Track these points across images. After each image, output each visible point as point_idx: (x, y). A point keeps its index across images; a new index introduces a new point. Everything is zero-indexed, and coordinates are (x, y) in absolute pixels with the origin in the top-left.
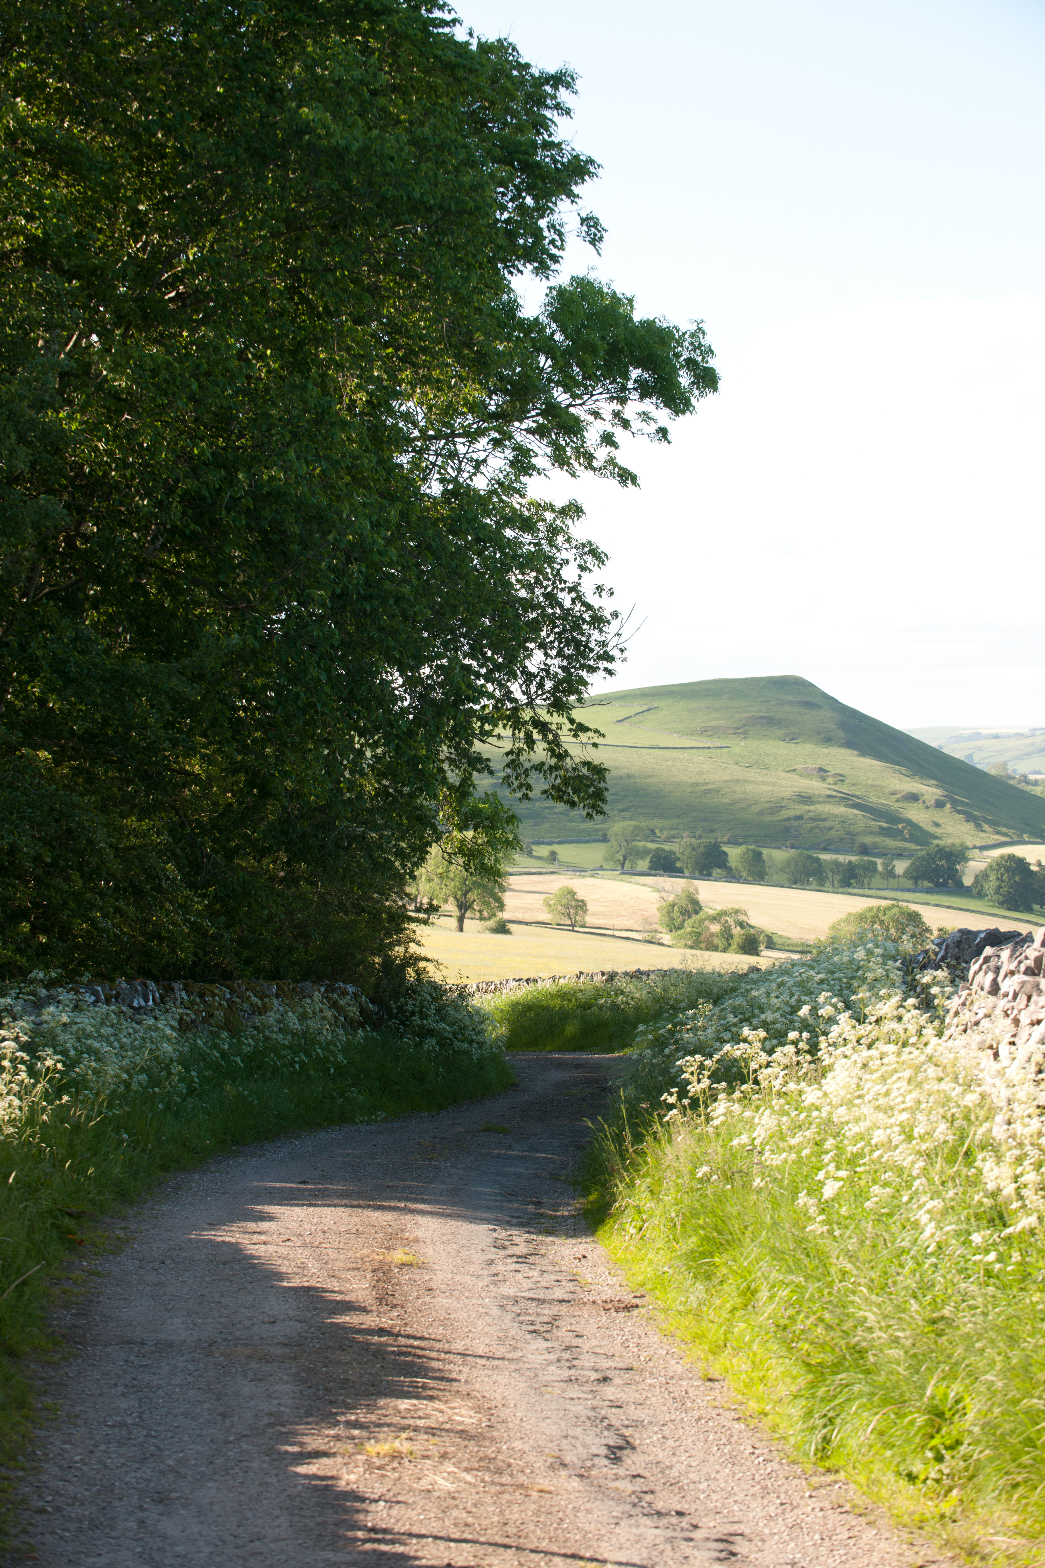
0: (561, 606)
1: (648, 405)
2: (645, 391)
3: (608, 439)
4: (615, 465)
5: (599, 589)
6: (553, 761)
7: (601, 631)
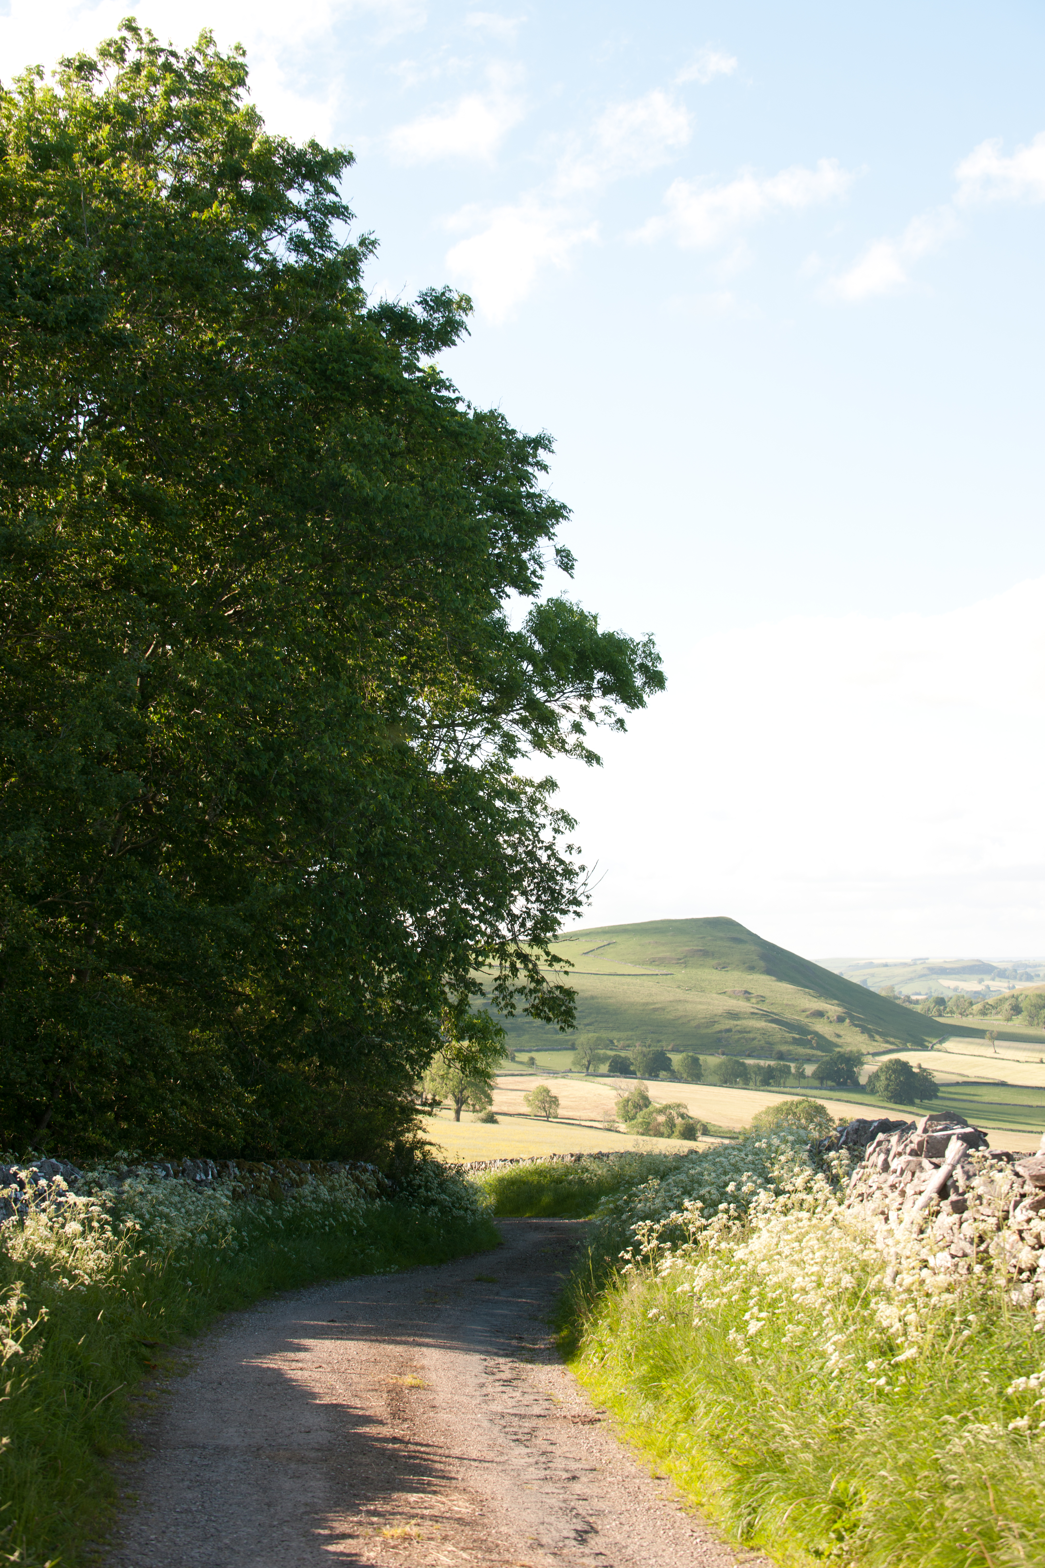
0: (539, 861)
1: (610, 700)
2: (606, 690)
3: (577, 727)
4: (583, 748)
5: (570, 848)
6: (533, 985)
7: (571, 881)
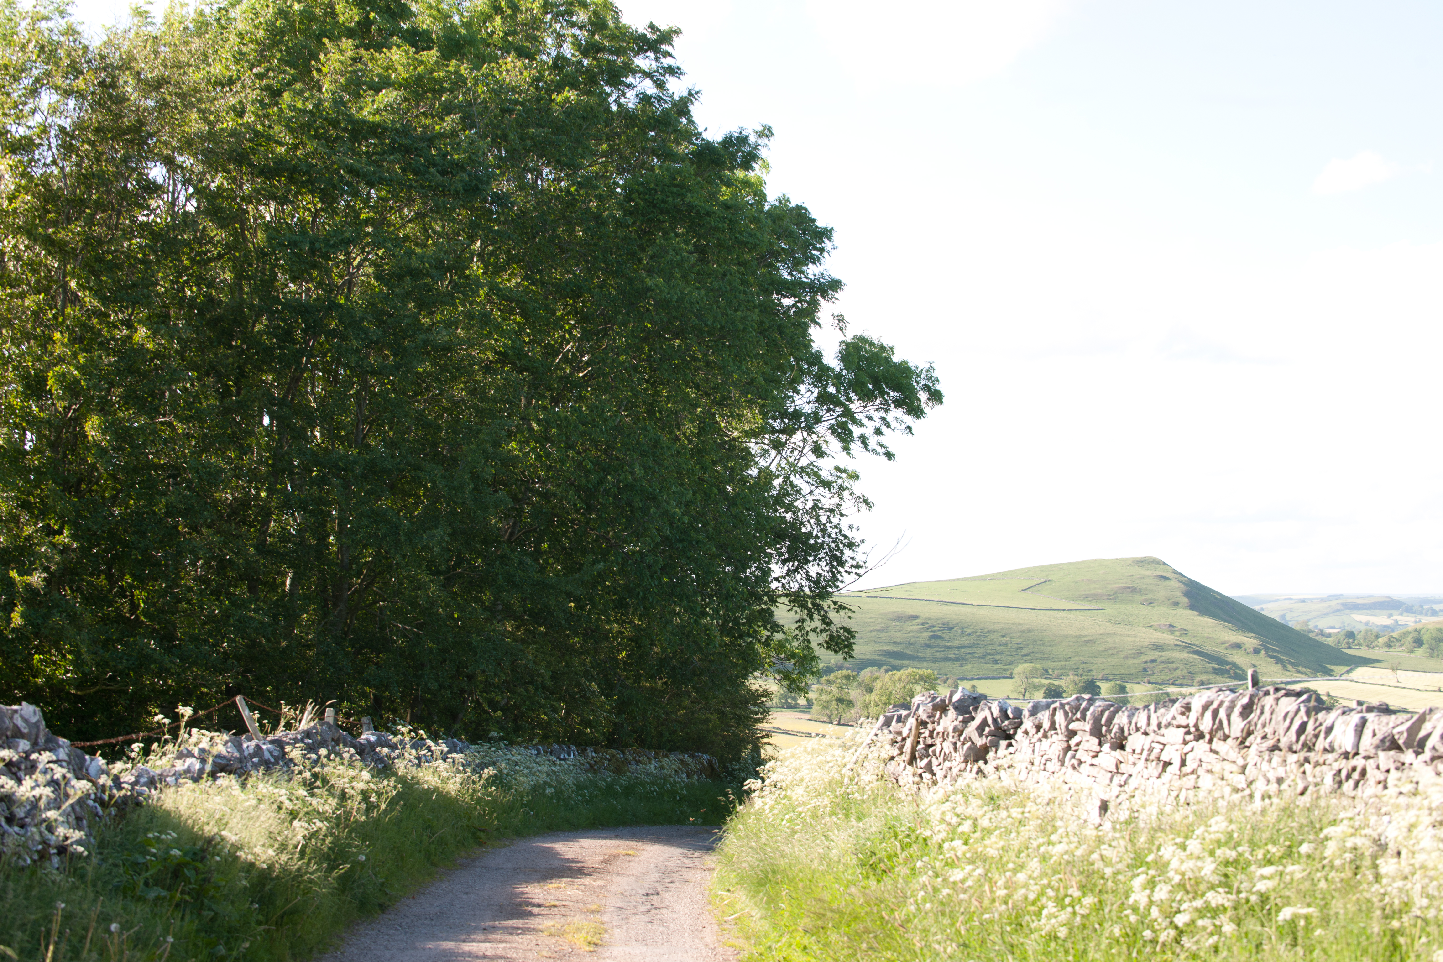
1: (900, 413)
2: (898, 404)
3: (878, 432)
4: (881, 447)
6: (823, 627)
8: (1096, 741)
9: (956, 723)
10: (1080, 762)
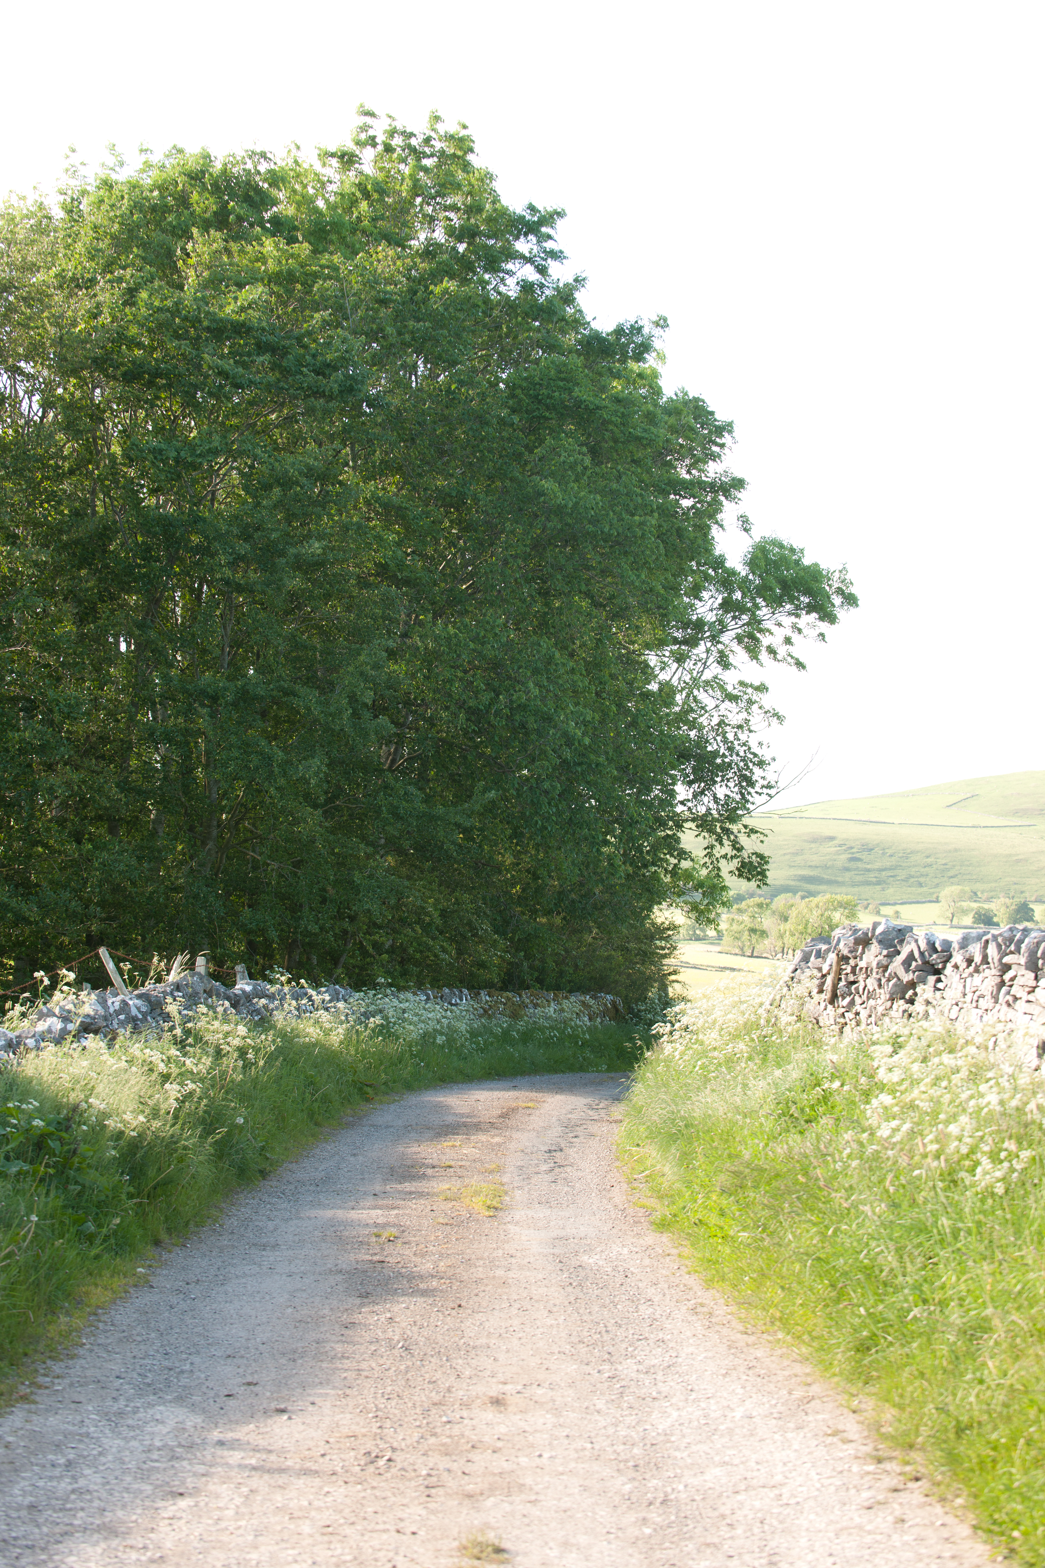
1: (813, 618)
2: (810, 610)
3: (788, 641)
4: (792, 657)
5: (760, 744)
6: (735, 852)
7: (764, 770)
8: (1033, 975)
9: (880, 957)
10: (1016, 999)
